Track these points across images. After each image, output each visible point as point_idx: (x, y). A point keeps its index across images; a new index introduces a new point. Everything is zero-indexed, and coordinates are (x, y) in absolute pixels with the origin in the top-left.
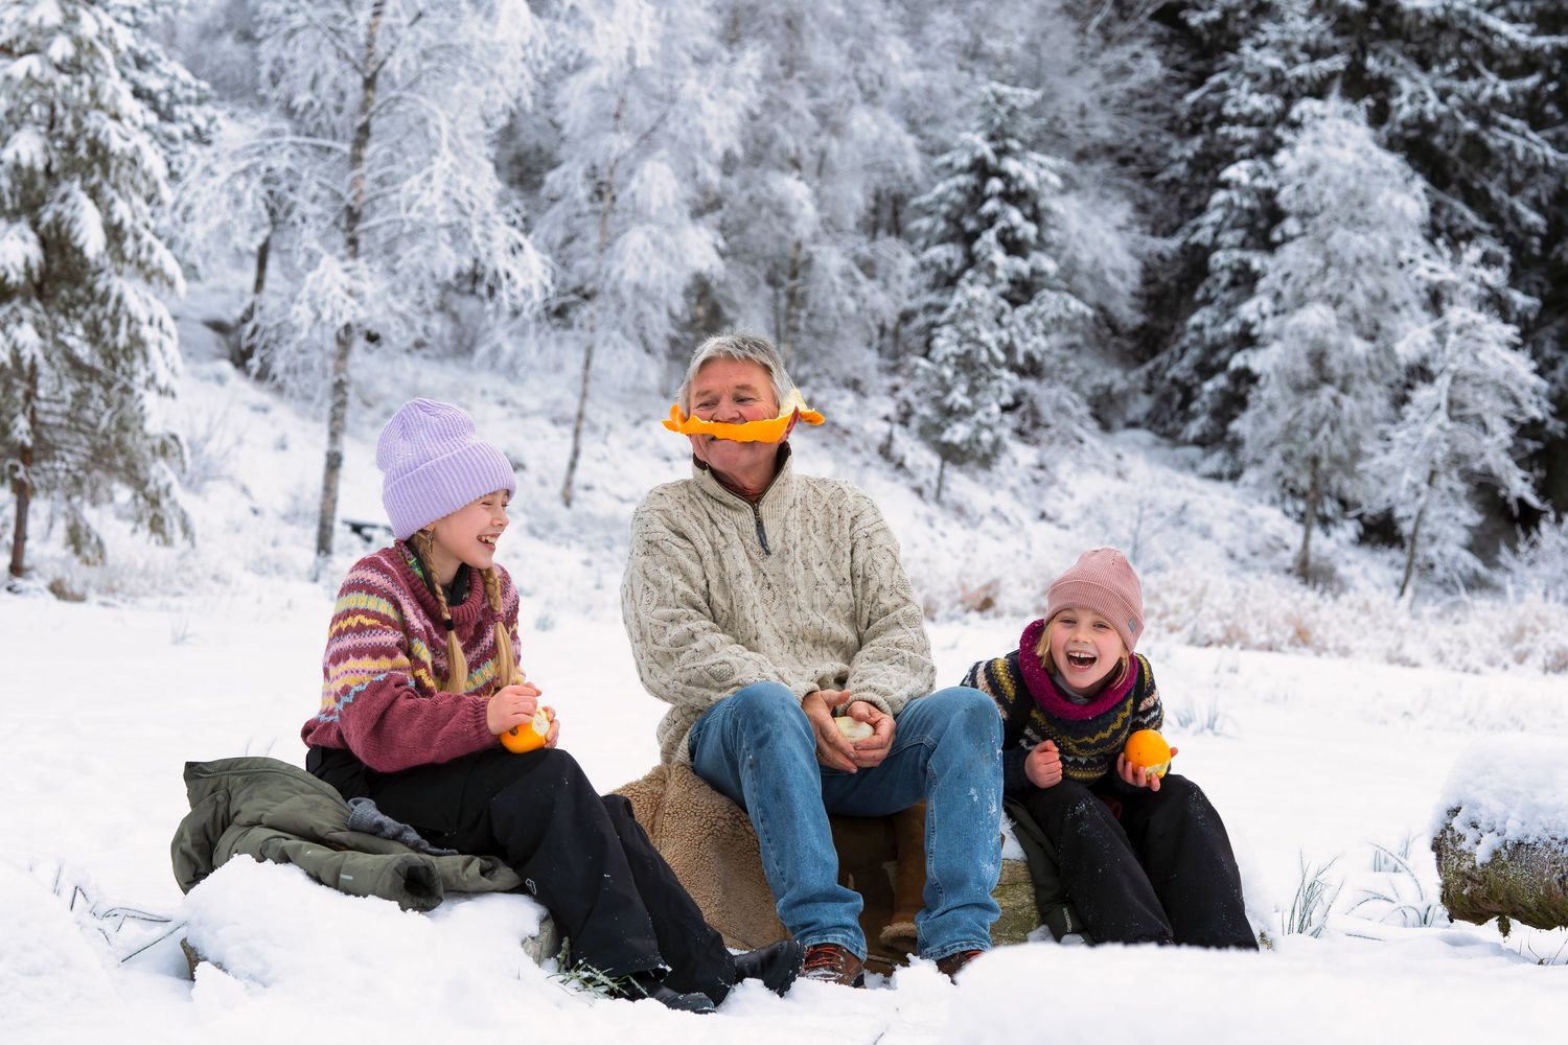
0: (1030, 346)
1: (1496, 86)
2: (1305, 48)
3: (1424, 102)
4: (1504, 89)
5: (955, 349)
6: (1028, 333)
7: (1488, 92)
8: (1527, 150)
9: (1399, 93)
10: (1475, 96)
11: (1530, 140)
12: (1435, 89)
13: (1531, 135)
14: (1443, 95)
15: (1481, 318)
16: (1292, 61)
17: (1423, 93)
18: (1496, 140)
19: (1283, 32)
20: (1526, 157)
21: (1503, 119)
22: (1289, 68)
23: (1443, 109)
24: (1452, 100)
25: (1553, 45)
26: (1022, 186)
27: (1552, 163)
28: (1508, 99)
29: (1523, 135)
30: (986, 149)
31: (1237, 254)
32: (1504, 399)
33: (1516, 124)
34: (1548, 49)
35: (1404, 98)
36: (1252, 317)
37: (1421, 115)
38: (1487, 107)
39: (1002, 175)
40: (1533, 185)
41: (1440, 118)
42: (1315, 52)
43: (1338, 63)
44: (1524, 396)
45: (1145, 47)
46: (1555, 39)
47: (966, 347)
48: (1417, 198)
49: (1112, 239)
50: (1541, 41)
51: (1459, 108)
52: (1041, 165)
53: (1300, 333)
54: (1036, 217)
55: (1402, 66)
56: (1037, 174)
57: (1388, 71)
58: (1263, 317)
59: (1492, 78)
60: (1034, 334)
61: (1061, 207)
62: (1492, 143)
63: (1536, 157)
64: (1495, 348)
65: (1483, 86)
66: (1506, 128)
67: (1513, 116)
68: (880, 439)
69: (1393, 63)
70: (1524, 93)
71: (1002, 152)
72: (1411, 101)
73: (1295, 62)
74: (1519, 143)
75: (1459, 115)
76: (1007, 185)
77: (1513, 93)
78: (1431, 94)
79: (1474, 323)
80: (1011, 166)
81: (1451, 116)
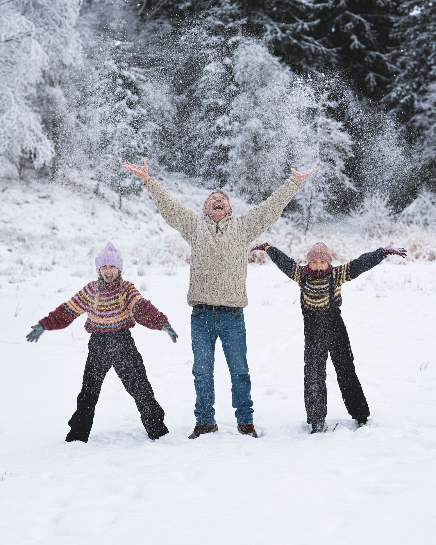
0: (145, 145)
1: (303, 25)
2: (231, 16)
3: (277, 33)
4: (306, 25)
5: (122, 150)
6: (144, 140)
7: (300, 27)
8: (316, 48)
9: (266, 30)
10: (295, 29)
11: (316, 44)
12: (279, 28)
13: (316, 42)
14: (284, 30)
15: (329, 120)
16: (226, 21)
17: (275, 30)
18: (305, 46)
19: (222, 10)
20: (315, 51)
21: (306, 37)
22: (226, 25)
23: (284, 35)
24: (288, 32)
25: (323, 6)
26: (130, 80)
27: (325, 53)
28: (308, 29)
29: (313, 43)
30: (115, 67)
31: (212, 100)
32: (340, 151)
33: (310, 38)
34: (321, 8)
35: (268, 32)
36: (221, 124)
37: (276, 38)
38: (299, 33)
39: (122, 77)
40: (316, 62)
41: (283, 39)
42: (235, 17)
43: (244, 21)
44: (347, 149)
45: (164, 19)
46: (323, 4)
47: (126, 148)
48: (287, 73)
49: (165, 98)
50: (318, 5)
51: (291, 35)
52: (136, 72)
54: (136, 92)
55: (266, 19)
56: (136, 76)
57: (261, 22)
58: (226, 124)
59: (301, 22)
60: (147, 140)
61: (145, 87)
62: (303, 47)
63: (319, 51)
64: (335, 131)
65: (298, 25)
66: (307, 41)
67: (309, 36)
68: (94, 187)
69: (262, 19)
70: (314, 26)
71: (121, 68)
72: (271, 33)
73: (228, 22)
74: (312, 46)
75: (290, 37)
76: (124, 81)
77: (309, 26)
78: (278, 30)
79: (326, 122)
80: (126, 73)
81: (287, 38)
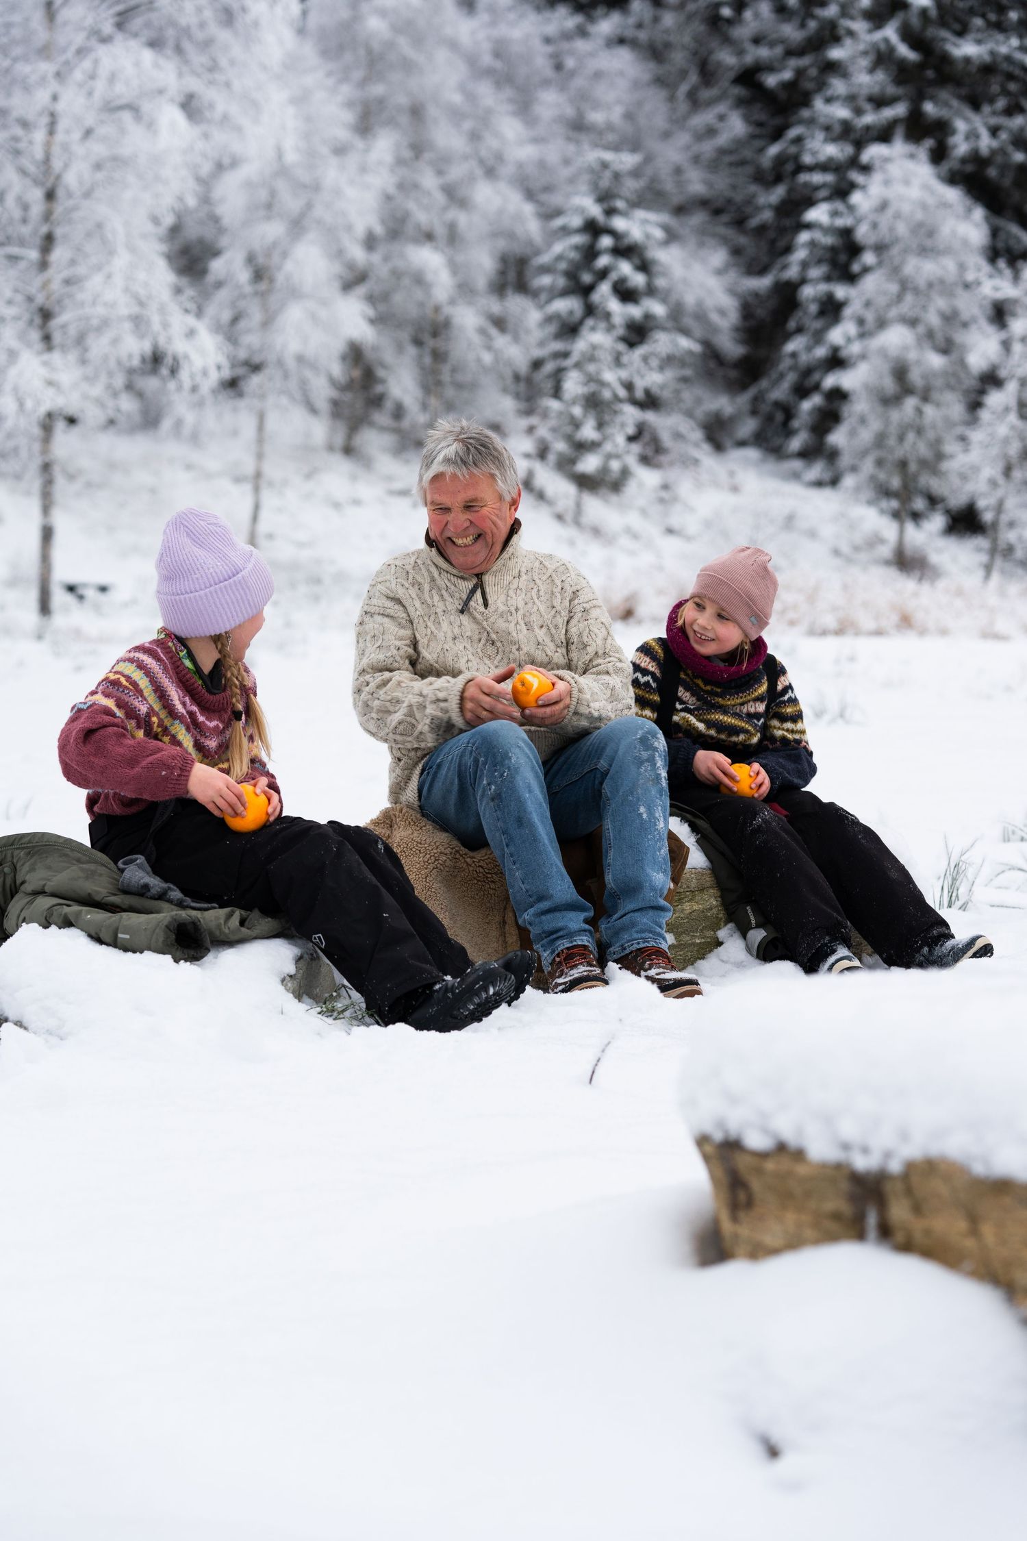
0: (647, 382)
2: (871, 99)
3: (979, 138)
5: (582, 390)
6: (645, 371)
9: (955, 133)
10: (1023, 130)
12: (987, 127)
14: (994, 131)
16: (859, 112)
17: (976, 130)
19: (850, 86)
22: (858, 118)
23: (995, 143)
24: (1003, 135)
26: (630, 240)
30: (595, 211)
31: (823, 287)
35: (960, 137)
36: (840, 341)
37: (977, 151)
39: (612, 232)
41: (993, 152)
42: (879, 102)
43: (899, 110)
45: (730, 108)
47: (592, 387)
48: (977, 225)
49: (713, 282)
51: (1010, 142)
52: (645, 221)
53: (883, 352)
54: (644, 266)
55: (956, 108)
56: (643, 229)
57: (945, 113)
58: (850, 340)
60: (651, 371)
61: (669, 258)
69: (948, 106)
71: (610, 212)
72: (966, 138)
73: (863, 112)
75: (1010, 148)
76: (617, 241)
78: (984, 132)
80: (619, 223)
81: (1002, 151)
